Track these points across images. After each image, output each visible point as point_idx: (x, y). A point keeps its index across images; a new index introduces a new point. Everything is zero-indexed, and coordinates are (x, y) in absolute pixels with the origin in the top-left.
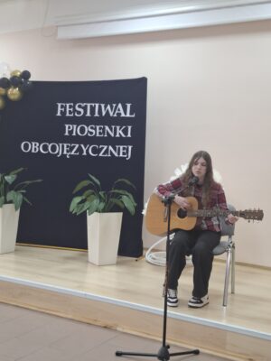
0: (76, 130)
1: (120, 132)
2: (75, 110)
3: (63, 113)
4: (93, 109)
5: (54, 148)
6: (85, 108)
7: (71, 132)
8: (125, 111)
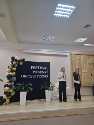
0: (35, 72)
1: (45, 72)
2: (35, 68)
3: (32, 68)
4: (39, 68)
5: (30, 76)
6: (38, 67)
7: (34, 72)
8: (46, 68)
